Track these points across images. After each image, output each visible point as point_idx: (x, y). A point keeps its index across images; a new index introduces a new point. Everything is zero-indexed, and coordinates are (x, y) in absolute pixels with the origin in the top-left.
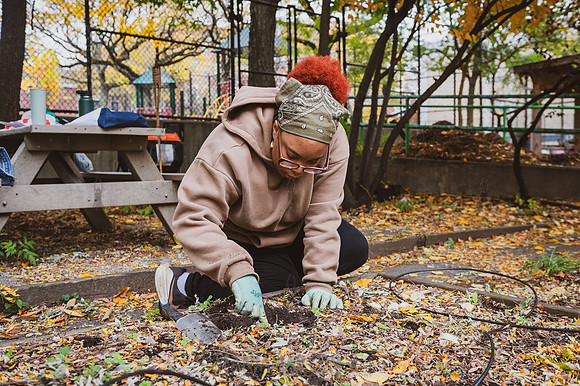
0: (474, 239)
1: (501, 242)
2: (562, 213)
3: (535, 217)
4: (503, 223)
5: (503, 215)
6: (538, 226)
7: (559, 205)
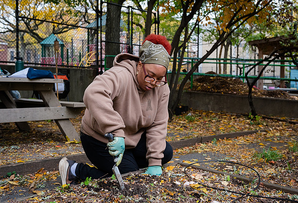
0: (227, 138)
1: (241, 140)
2: (274, 123)
3: (260, 126)
4: (243, 129)
5: (243, 124)
6: (261, 131)
7: (272, 119)
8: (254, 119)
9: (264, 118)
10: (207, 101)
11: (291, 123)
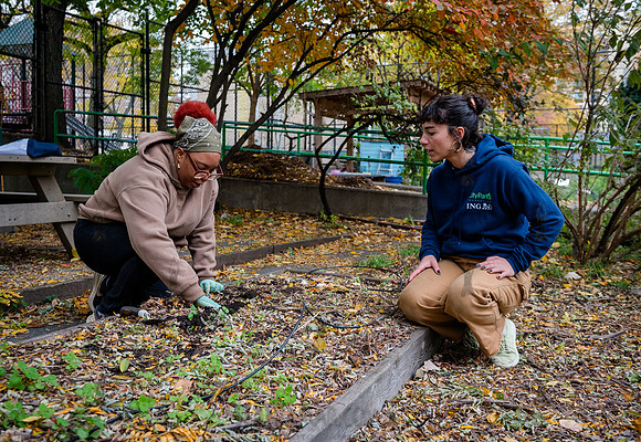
0: (304, 247)
1: (323, 249)
2: (357, 226)
3: (340, 230)
4: (318, 235)
5: (314, 228)
6: (344, 237)
7: (354, 220)
8: (329, 220)
9: (341, 218)
10: (251, 193)
11: (381, 225)
